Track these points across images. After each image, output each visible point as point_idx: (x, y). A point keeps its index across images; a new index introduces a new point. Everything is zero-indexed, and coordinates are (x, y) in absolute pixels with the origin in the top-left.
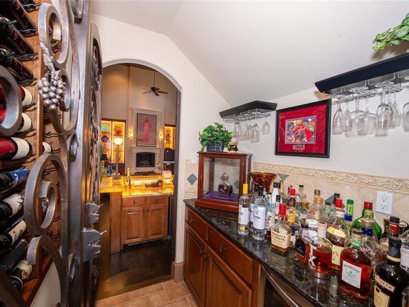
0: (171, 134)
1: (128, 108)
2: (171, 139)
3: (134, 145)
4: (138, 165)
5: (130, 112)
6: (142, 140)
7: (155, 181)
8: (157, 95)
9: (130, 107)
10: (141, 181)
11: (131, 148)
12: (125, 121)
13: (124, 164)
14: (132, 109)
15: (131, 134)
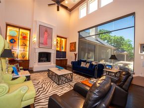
0: (59, 42)
1: (33, 21)
2: (59, 45)
3: (37, 47)
4: (40, 61)
9: (34, 19)
11: (35, 49)
12: (29, 30)
13: (29, 60)
14: (36, 22)
15: (35, 39)
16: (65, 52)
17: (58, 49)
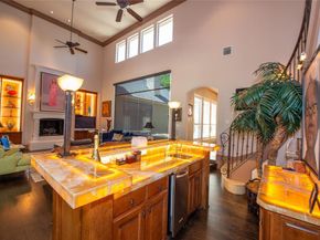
0: (82, 100)
1: (28, 65)
2: (82, 105)
3: (36, 109)
4: (42, 133)
5: (31, 70)
6: (47, 104)
7: (130, 154)
8: (73, 53)
9: (31, 63)
10: (110, 157)
11: (32, 114)
12: (22, 80)
13: (21, 133)
14: (34, 66)
15: (32, 96)
16: (95, 118)
17: (81, 113)
